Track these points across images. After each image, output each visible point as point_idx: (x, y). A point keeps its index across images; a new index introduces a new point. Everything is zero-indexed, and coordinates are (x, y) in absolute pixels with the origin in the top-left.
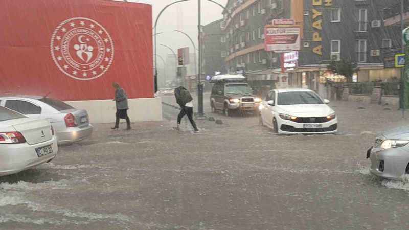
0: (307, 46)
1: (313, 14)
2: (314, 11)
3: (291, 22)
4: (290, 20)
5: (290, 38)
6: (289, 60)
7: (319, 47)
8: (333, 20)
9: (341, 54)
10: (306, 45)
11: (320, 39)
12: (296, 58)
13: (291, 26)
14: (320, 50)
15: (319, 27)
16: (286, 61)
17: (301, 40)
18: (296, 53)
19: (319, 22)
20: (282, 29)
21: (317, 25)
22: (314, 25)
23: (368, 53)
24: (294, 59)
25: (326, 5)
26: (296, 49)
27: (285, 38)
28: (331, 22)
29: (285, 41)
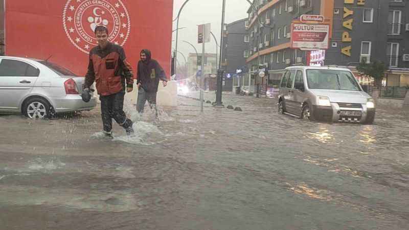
0: (336, 46)
1: (345, 12)
2: (345, 9)
3: (319, 19)
4: (319, 17)
5: (318, 36)
6: (315, 60)
7: (349, 48)
8: (365, 20)
9: (371, 56)
10: (334, 44)
11: (349, 40)
12: (323, 58)
13: (320, 23)
14: (348, 51)
15: (350, 27)
16: (311, 61)
17: (330, 39)
18: (323, 53)
19: (350, 21)
20: (311, 26)
21: (348, 24)
22: (345, 24)
23: (400, 57)
24: (320, 59)
25: (359, 3)
26: (325, 48)
27: (313, 36)
28: (362, 22)
29: (312, 38)
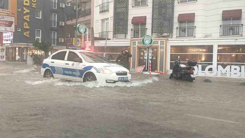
0: (20, 30)
1: (25, 11)
2: (24, 9)
3: (8, 13)
5: (7, 23)
6: (7, 39)
7: (28, 32)
8: (37, 17)
9: (41, 38)
10: (19, 30)
11: (28, 27)
12: (12, 38)
13: (8, 15)
15: (28, 20)
16: (4, 39)
17: (15, 26)
18: (12, 34)
19: (28, 16)
20: (2, 16)
21: (27, 18)
22: (25, 17)
24: (10, 38)
25: (32, 6)
26: (13, 31)
27: (5, 23)
28: (35, 18)
29: (4, 24)
